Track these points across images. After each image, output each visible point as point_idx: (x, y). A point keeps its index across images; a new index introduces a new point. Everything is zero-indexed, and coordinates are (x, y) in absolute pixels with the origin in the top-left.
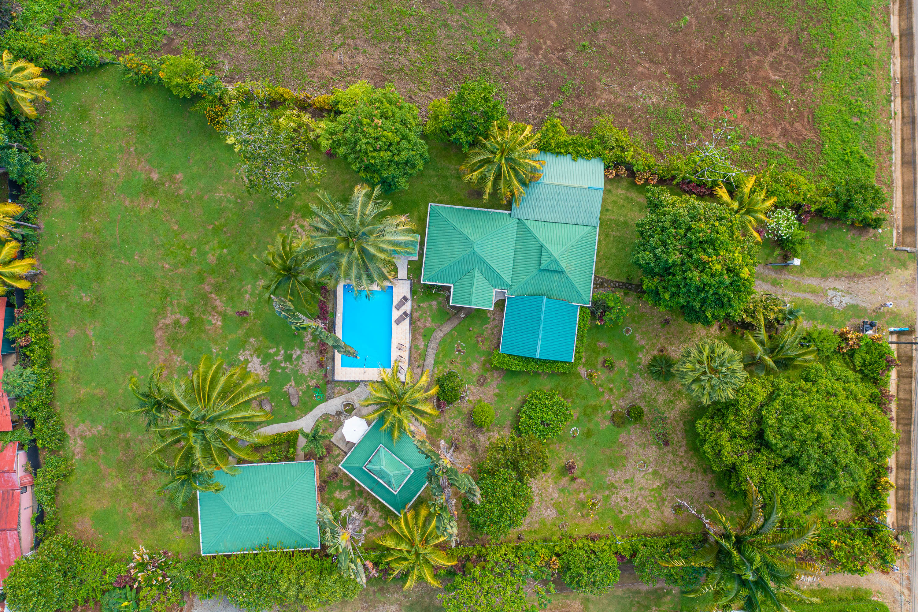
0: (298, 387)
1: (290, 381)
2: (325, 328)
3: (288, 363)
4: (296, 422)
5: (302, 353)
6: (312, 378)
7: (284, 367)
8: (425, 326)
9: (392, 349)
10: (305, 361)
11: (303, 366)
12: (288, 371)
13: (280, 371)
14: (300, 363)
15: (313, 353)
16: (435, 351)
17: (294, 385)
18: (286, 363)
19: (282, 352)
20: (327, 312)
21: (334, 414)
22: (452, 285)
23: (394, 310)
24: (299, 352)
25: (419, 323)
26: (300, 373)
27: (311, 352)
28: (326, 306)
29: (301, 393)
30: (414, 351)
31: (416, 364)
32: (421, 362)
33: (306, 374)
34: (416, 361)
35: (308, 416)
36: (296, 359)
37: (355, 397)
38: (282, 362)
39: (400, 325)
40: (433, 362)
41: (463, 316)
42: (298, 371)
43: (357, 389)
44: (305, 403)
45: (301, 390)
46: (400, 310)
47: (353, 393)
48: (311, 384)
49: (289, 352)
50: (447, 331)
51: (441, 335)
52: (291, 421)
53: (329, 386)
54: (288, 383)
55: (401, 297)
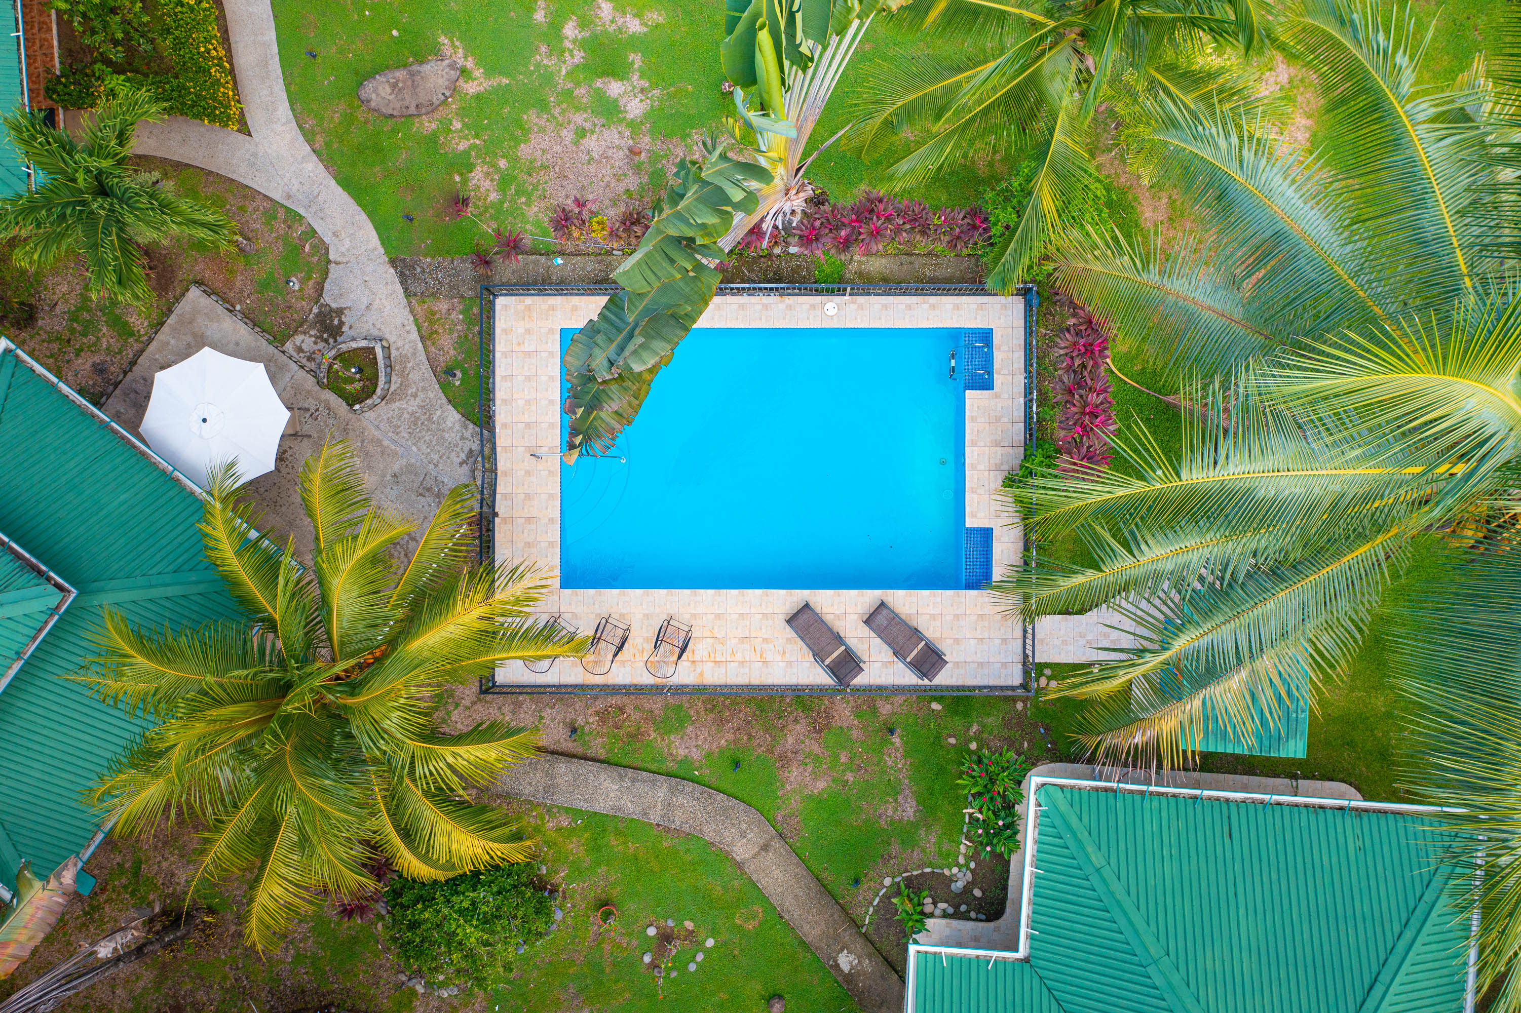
0: (462, 113)
1: (489, 72)
2: (756, 231)
3: (579, 56)
4: (284, 110)
5: (633, 125)
6: (504, 182)
7: (560, 38)
8: (784, 760)
9: (661, 594)
10: (591, 143)
11: (568, 135)
12: (542, 58)
13: (539, 16)
14: (579, 119)
15: (632, 182)
16: (655, 817)
17: (471, 88)
18: (582, 44)
19: (634, 26)
20: (845, 245)
21: (327, 299)
22: (1022, 953)
23: (866, 599)
24: (635, 108)
25: (801, 728)
26: (531, 117)
27: (638, 169)
28: (876, 233)
29: (429, 125)
30: (656, 705)
31: (588, 719)
32: (598, 747)
33: (524, 150)
34: (603, 716)
35: (314, 168)
36: (600, 96)
37: (412, 405)
38: (583, 24)
39: (789, 633)
40: (601, 806)
41: (846, 961)
42: (543, 106)
43: (453, 416)
44: (378, 150)
45: (446, 128)
46: (865, 631)
47: (435, 393)
48: (477, 175)
49: (636, 59)
50: (764, 882)
51: (742, 850)
52: (288, 85)
53: (467, 269)
54: (479, 63)
55: (931, 631)
